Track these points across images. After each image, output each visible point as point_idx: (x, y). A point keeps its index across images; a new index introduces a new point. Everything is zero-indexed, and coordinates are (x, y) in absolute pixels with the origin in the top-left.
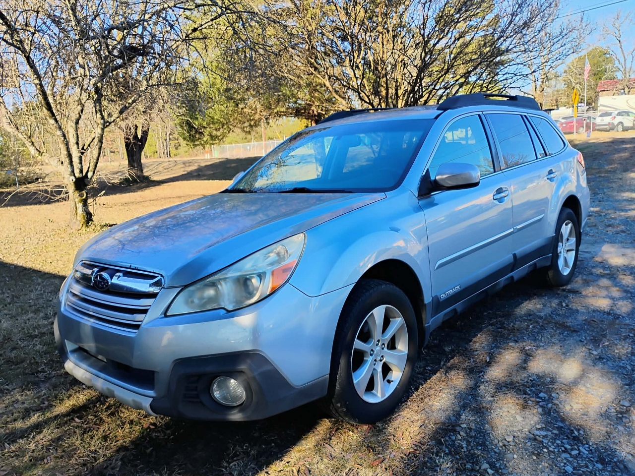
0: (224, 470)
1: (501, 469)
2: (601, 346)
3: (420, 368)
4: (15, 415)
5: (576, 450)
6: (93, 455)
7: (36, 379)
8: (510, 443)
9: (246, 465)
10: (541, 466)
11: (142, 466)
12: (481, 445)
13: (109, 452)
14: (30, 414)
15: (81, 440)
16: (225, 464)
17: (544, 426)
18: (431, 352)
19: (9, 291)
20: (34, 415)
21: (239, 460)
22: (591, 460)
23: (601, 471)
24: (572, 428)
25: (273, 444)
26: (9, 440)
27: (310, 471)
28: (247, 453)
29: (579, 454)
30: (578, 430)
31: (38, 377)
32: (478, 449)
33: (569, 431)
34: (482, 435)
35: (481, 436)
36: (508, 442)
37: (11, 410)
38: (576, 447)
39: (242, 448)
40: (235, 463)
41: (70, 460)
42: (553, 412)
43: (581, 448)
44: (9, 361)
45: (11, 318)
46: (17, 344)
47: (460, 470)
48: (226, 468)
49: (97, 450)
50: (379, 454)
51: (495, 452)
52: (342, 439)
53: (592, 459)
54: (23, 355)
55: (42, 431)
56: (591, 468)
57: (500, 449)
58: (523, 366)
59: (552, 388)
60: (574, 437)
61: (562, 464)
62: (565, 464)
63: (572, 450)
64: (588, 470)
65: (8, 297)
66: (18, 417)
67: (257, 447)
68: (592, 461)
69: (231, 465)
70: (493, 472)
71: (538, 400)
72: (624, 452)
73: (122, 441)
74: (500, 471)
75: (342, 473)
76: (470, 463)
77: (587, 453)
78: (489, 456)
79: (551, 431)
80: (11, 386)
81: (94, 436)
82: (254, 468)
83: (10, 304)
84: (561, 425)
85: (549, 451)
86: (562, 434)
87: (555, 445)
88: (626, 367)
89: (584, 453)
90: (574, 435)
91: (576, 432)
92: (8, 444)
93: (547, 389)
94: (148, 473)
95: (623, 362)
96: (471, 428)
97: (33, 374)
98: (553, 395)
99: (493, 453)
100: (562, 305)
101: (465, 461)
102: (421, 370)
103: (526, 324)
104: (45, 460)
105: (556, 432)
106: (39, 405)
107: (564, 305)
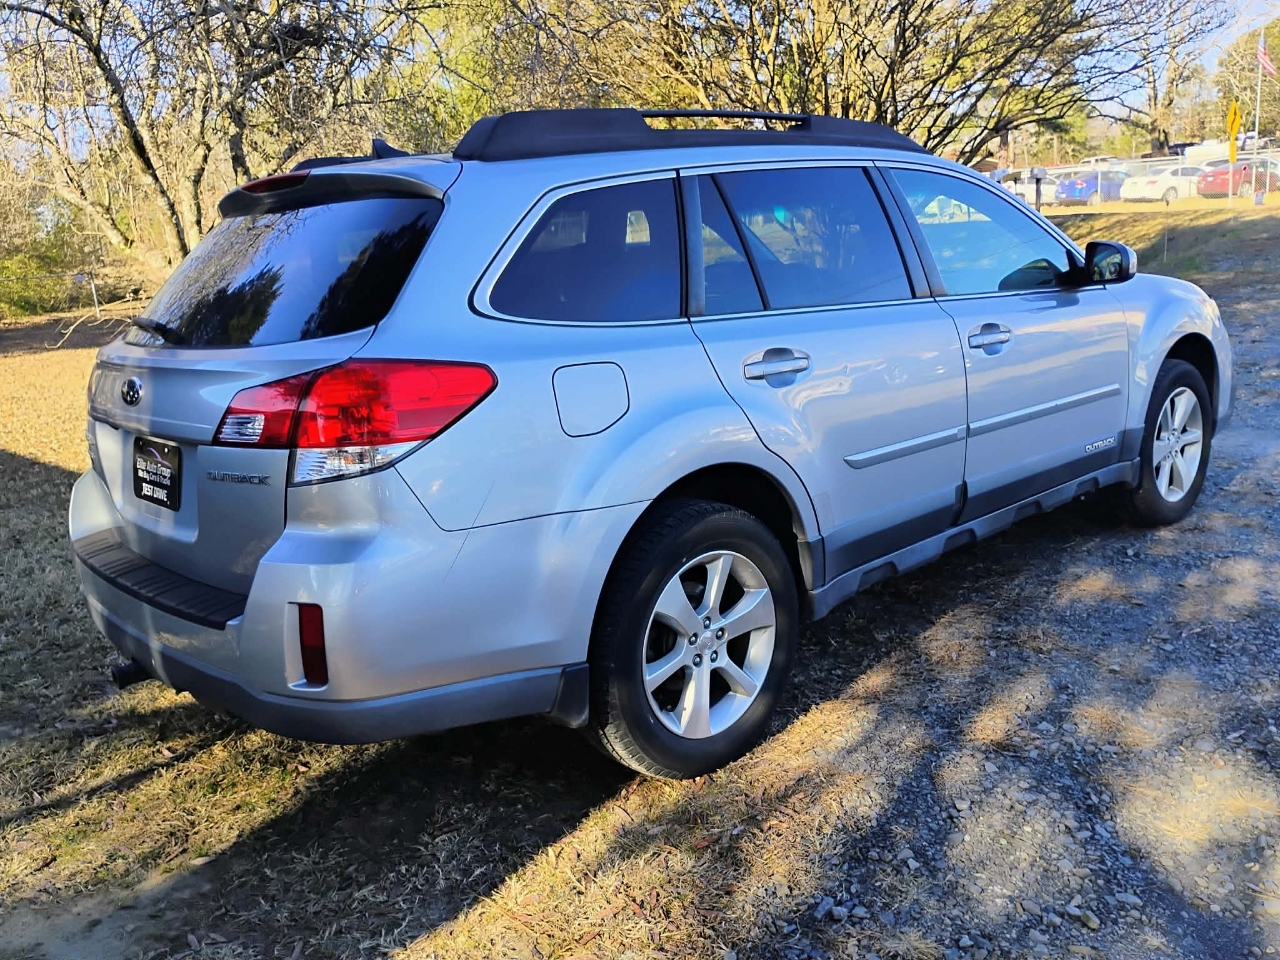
0: (422, 848)
1: (934, 860)
2: (1184, 635)
3: (821, 671)
4: (55, 742)
5: (1088, 829)
6: (190, 818)
7: (101, 678)
8: (962, 814)
9: (464, 841)
10: (1012, 858)
11: (275, 838)
12: (906, 816)
13: (218, 812)
14: (82, 741)
15: (171, 790)
16: (426, 838)
17: (1034, 784)
18: (847, 642)
20: (89, 743)
21: (451, 831)
22: (1113, 850)
23: (1128, 869)
24: (1089, 790)
25: (520, 806)
26: (41, 788)
27: (579, 856)
28: (469, 820)
29: (1092, 838)
30: (1099, 794)
31: (103, 673)
32: (897, 823)
33: (1081, 794)
34: (912, 797)
35: (908, 799)
36: (959, 811)
37: (49, 734)
38: (1088, 825)
39: (461, 810)
40: (444, 837)
41: (146, 825)
42: (1059, 759)
43: (1097, 827)
44: (53, 645)
45: (63, 564)
47: (858, 860)
48: (426, 845)
49: (198, 808)
50: (713, 827)
51: (930, 829)
52: (650, 799)
53: (1115, 848)
54: (79, 634)
55: (102, 772)
56: (1109, 864)
57: (941, 822)
59: (1067, 714)
60: (1089, 806)
61: (1055, 856)
62: (1060, 855)
63: (1079, 829)
64: (1104, 867)
66: (61, 747)
67: (489, 811)
68: (1115, 852)
69: (437, 840)
70: (918, 865)
71: (1034, 735)
72: (1181, 837)
73: (243, 793)
74: (933, 863)
75: (638, 860)
76: (879, 847)
77: (1109, 836)
78: (917, 836)
79: (1046, 794)
80: (53, 689)
81: (195, 783)
82: (477, 847)
84: (1069, 783)
85: (1035, 831)
86: (1067, 800)
87: (1049, 819)
88: (1225, 677)
89: (1102, 837)
90: (1089, 802)
91: (1094, 797)
92: (40, 794)
93: (1056, 715)
94: (286, 850)
95: (1222, 666)
96: (894, 785)
97: (95, 668)
98: (1065, 726)
99: (926, 831)
100: (1126, 554)
101: (869, 844)
102: (823, 675)
103: (1045, 589)
104: (103, 825)
105: (1056, 796)
106: (102, 725)
107: (1130, 552)
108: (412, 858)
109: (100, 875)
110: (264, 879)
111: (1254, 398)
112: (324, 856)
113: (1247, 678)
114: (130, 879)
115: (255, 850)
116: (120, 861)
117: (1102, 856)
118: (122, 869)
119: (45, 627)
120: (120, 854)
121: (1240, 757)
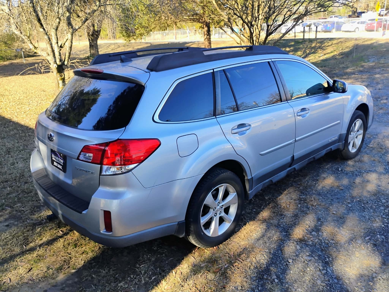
1: (282, 279)
2: (354, 201)
3: (249, 210)
4: (28, 227)
5: (325, 270)
7: (39, 204)
8: (290, 264)
9: (149, 267)
10: (304, 279)
11: (94, 264)
12: (274, 264)
13: (77, 254)
14: (36, 227)
15: (63, 246)
16: (138, 266)
17: (311, 254)
18: (257, 199)
19: (22, 141)
20: (38, 228)
21: (145, 263)
22: (332, 277)
23: (336, 284)
24: (326, 256)
25: (164, 255)
26: (25, 244)
27: (182, 273)
28: (149, 260)
29: (326, 273)
30: (329, 258)
31: (39, 203)
32: (272, 267)
33: (324, 258)
34: (276, 257)
36: (289, 263)
37: (26, 224)
38: (325, 268)
39: (147, 256)
40: (143, 265)
41: (57, 258)
42: (318, 245)
43: (328, 269)
44: (23, 191)
45: (23, 160)
46: (28, 180)
47: (261, 279)
48: (138, 268)
49: (72, 252)
50: (219, 265)
51: (281, 269)
52: (201, 254)
54: (31, 188)
55: (43, 239)
56: (331, 282)
57: (284, 266)
59: (320, 229)
60: (326, 262)
61: (316, 279)
63: (323, 270)
64: (329, 283)
65: (21, 145)
66: (30, 229)
67: (155, 257)
69: (141, 266)
70: (277, 281)
71: (311, 236)
72: (351, 273)
73: (84, 248)
74: (282, 280)
75: (198, 275)
76: (267, 274)
77: (331, 272)
78: (277, 271)
79: (314, 257)
80: (25, 208)
81: (70, 244)
82: (153, 269)
83: (22, 150)
84: (320, 253)
85: (310, 270)
86: (320, 260)
87: (314, 266)
88: (366, 217)
89: (329, 272)
90: (326, 260)
91: (327, 259)
92: (25, 246)
93: (317, 229)
94: (98, 268)
95: (365, 213)
96: (271, 252)
97: (37, 201)
98: (320, 233)
99: (280, 269)
100: (339, 170)
101: (264, 273)
103: (315, 182)
104: (45, 257)
105: (316, 258)
106: (41, 221)
107: (340, 169)
108: (134, 272)
109: (45, 275)
110: (92, 278)
111: (379, 110)
112: (109, 271)
113: (372, 217)
114: (54, 276)
115: (89, 268)
116: (51, 270)
117: (329, 279)
118: (51, 273)
119: (21, 185)
120: (50, 267)
121: (369, 246)
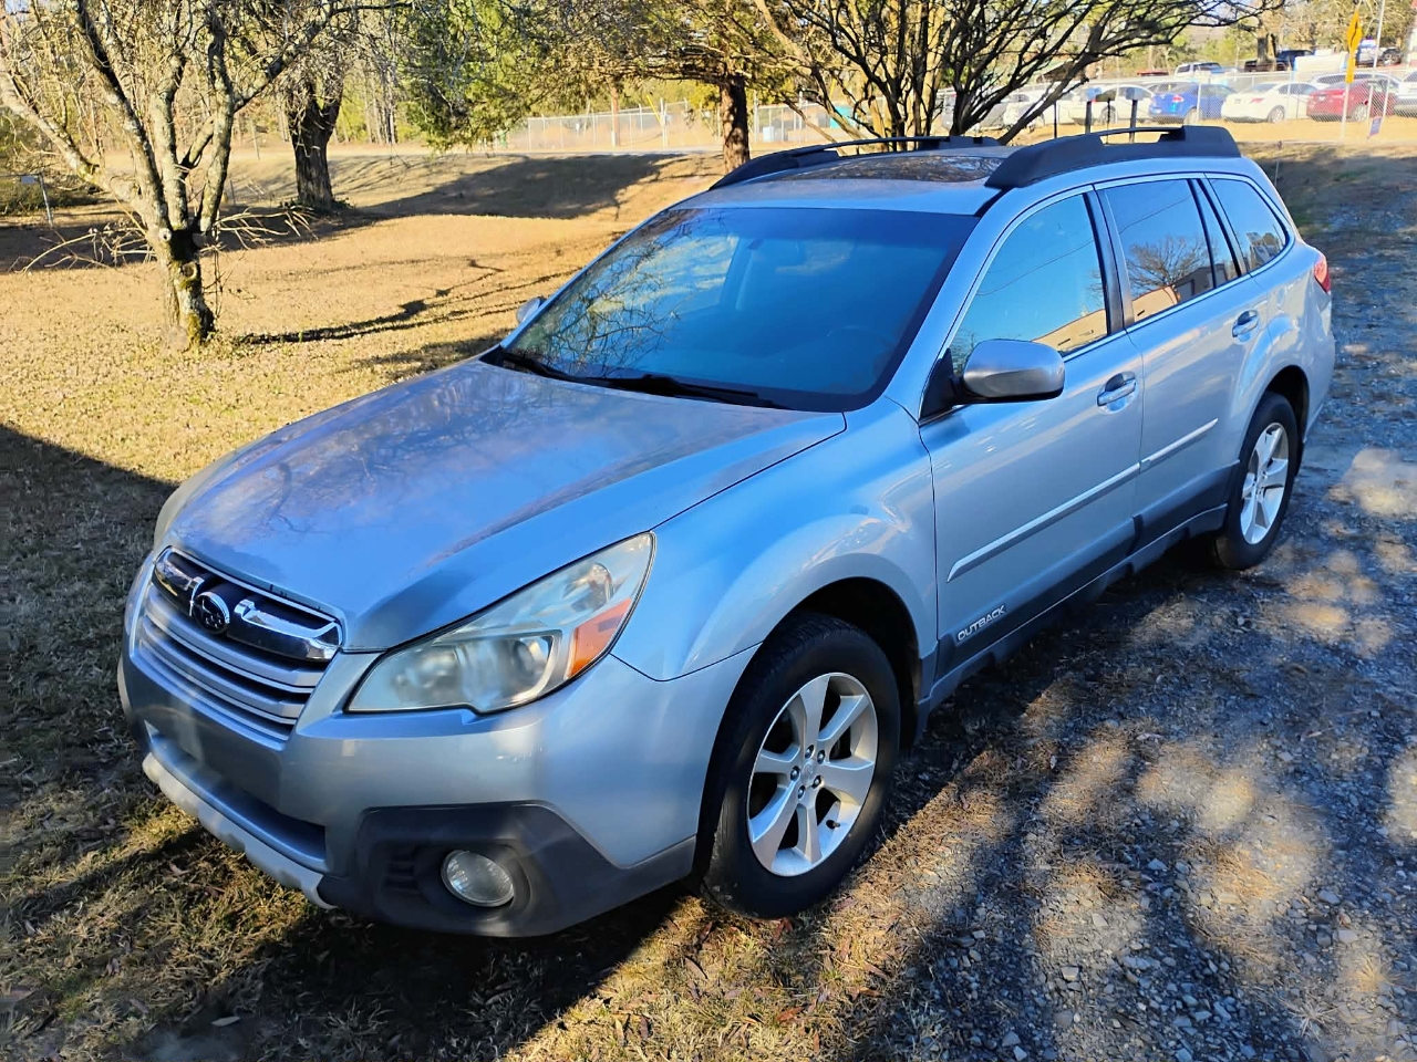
0: (473, 1014)
1: (1042, 1047)
2: (1302, 740)
3: (906, 774)
4: (46, 850)
5: (1206, 1008)
6: (207, 961)
7: (91, 759)
8: (1070, 985)
9: (520, 1004)
10: (1126, 1046)
11: (306, 993)
12: (1009, 986)
13: (239, 955)
14: (76, 848)
15: (183, 922)
16: (477, 1000)
17: (1147, 945)
19: (31, 516)
20: (85, 855)
21: (506, 990)
22: (1234, 1036)
24: (1207, 955)
25: (579, 955)
26: (34, 915)
27: (649, 1027)
28: (523, 976)
29: (1211, 1019)
30: (1218, 960)
31: (93, 753)
32: (1001, 997)
33: (1198, 961)
34: (1015, 959)
35: (1011, 962)
36: (1067, 982)
37: (38, 837)
38: (1207, 1002)
39: (515, 960)
40: (497, 997)
41: (159, 970)
42: (1173, 910)
43: (1217, 1005)
44: (31, 709)
45: (36, 590)
46: (51, 664)
47: (959, 1047)
48: (478, 1009)
49: (216, 948)
50: (796, 993)
51: (1037, 1006)
52: (725, 950)
53: (1235, 1033)
54: (61, 694)
55: (103, 895)
56: (1231, 1055)
57: (1048, 996)
58: (1126, 787)
59: (1180, 848)
60: (1207, 976)
61: (1172, 1043)
62: (1178, 1042)
63: (1198, 1008)
64: (1225, 1060)
65: (29, 531)
66: (53, 856)
67: (546, 962)
68: (1236, 1039)
69: (490, 1001)
70: (1025, 1055)
71: (1145, 877)
72: (1307, 1020)
73: (266, 929)
74: (1041, 1053)
75: (716, 1036)
76: (981, 1029)
77: (1229, 1017)
78: (1023, 1014)
79: (1160, 959)
80: (36, 774)
81: (210, 913)
82: (536, 1013)
83: (33, 552)
84: (1185, 944)
85: (1149, 1008)
86: (1183, 969)
87: (1165, 994)
88: (1349, 801)
89: (1221, 1018)
90: (1207, 971)
91: (1212, 965)
92: (33, 923)
93: (1167, 850)
94: (319, 1011)
95: (1344, 785)
96: (995, 942)
97: (83, 745)
98: (1179, 865)
99: (1031, 1008)
100: (1236, 623)
101: (970, 1025)
102: (908, 780)
103: (1150, 670)
104: (109, 967)
105: (1170, 961)
106: (97, 826)
107: (1241, 621)
108: (464, 1027)
109: (110, 1039)
110: (297, 1049)
111: (1372, 402)
112: (363, 1021)
113: (1372, 802)
114: (144, 1044)
115: (285, 1009)
116: (131, 1019)
117: (1222, 1044)
118: (134, 1032)
119: (22, 684)
120: (132, 1009)
121: (1367, 912)
